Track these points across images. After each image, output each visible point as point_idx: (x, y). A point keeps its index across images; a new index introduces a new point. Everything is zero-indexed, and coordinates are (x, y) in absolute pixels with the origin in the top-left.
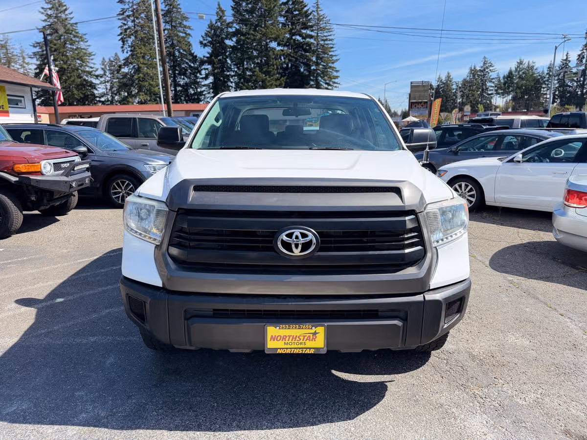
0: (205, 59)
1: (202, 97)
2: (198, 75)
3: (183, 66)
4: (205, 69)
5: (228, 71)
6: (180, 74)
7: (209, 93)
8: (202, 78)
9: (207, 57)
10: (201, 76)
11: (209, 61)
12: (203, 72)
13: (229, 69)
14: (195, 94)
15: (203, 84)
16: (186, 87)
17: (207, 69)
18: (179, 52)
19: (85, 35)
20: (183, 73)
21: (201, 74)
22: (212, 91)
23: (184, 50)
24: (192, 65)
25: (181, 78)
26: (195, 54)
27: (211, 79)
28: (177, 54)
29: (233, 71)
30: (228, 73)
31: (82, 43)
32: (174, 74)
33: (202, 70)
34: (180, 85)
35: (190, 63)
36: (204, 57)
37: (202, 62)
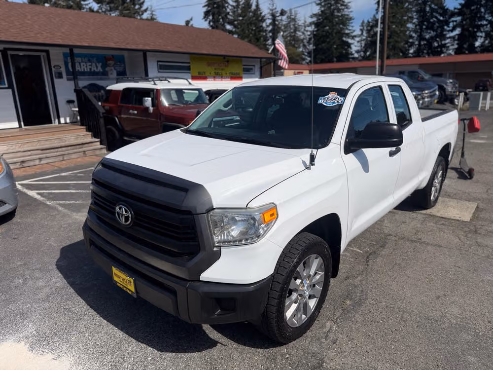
0: (456, 10)
1: (444, 49)
2: (446, 27)
3: (432, 20)
4: (453, 21)
5: (480, 20)
6: (427, 28)
7: (453, 45)
8: (449, 31)
9: (458, 9)
10: (448, 29)
11: (460, 12)
12: (451, 25)
13: (482, 18)
14: (439, 46)
15: (448, 36)
16: (430, 42)
17: (456, 21)
18: (430, 7)
19: (349, 2)
20: (431, 27)
21: (449, 27)
22: (456, 42)
23: (435, 5)
24: (441, 18)
25: (426, 33)
26: (446, 8)
27: (458, 31)
28: (428, 9)
29: (487, 20)
30: (479, 23)
31: (346, 10)
32: (421, 29)
33: (450, 22)
34: (424, 39)
35: (439, 17)
36: (455, 9)
37: (453, 14)
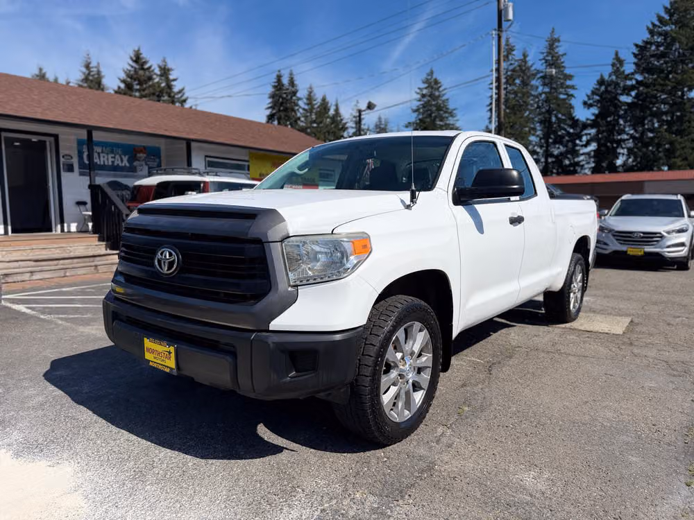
0: (589, 122)
1: (578, 169)
2: (578, 142)
3: (560, 133)
4: (586, 134)
5: (620, 134)
6: (555, 142)
7: (588, 163)
8: (582, 146)
9: (591, 120)
10: (581, 143)
11: (594, 124)
12: (584, 138)
13: (622, 132)
14: (571, 165)
15: (581, 152)
16: (559, 159)
17: (590, 134)
18: (556, 116)
19: (455, 109)
20: (559, 140)
21: (581, 141)
22: (592, 160)
23: (563, 115)
24: (571, 131)
25: (555, 147)
26: (576, 118)
27: (593, 146)
28: (554, 119)
29: (628, 134)
30: (619, 137)
31: (450, 118)
32: (547, 142)
33: (583, 135)
34: (552, 155)
35: (568, 129)
36: (587, 119)
37: (585, 126)
